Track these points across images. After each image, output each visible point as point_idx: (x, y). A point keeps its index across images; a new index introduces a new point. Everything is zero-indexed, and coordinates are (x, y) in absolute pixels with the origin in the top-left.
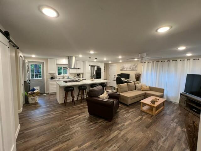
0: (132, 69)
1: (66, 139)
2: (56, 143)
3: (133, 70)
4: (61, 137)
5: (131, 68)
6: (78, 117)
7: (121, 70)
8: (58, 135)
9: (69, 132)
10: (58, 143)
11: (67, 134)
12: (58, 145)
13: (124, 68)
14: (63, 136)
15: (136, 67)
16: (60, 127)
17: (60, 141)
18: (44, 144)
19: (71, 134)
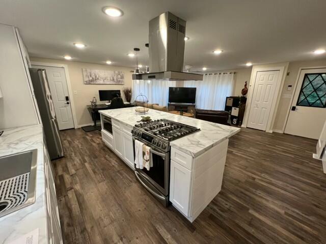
0: (115, 80)
3: (119, 83)
5: (113, 80)
7: (89, 83)
13: (96, 79)
15: (122, 77)
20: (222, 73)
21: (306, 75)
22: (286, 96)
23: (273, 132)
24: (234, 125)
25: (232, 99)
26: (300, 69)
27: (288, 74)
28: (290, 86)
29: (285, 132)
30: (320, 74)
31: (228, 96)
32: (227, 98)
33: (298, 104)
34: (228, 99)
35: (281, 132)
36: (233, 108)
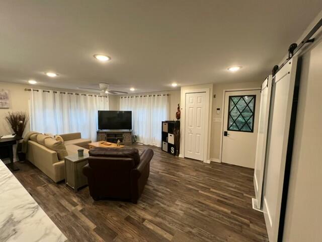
1: (201, 206)
2: (214, 211)
4: (204, 213)
6: (151, 221)
8: (206, 218)
9: (191, 209)
10: (212, 210)
11: (196, 209)
12: (213, 207)
14: (202, 212)
16: (193, 231)
17: (209, 209)
18: (228, 224)
19: (192, 205)
20: (156, 95)
21: (230, 98)
22: (217, 120)
23: (211, 162)
24: (172, 154)
25: (167, 124)
26: (224, 91)
27: (214, 96)
28: (218, 109)
29: (223, 162)
30: (242, 97)
31: (164, 121)
32: (162, 122)
33: (228, 129)
34: (164, 124)
35: (219, 161)
36: (169, 134)
